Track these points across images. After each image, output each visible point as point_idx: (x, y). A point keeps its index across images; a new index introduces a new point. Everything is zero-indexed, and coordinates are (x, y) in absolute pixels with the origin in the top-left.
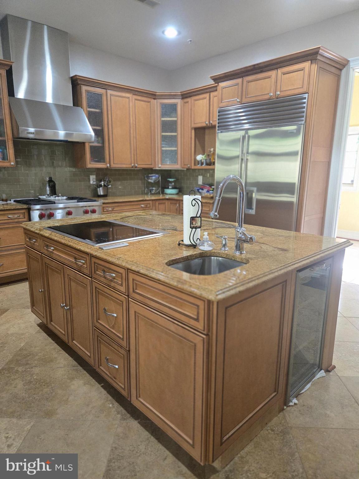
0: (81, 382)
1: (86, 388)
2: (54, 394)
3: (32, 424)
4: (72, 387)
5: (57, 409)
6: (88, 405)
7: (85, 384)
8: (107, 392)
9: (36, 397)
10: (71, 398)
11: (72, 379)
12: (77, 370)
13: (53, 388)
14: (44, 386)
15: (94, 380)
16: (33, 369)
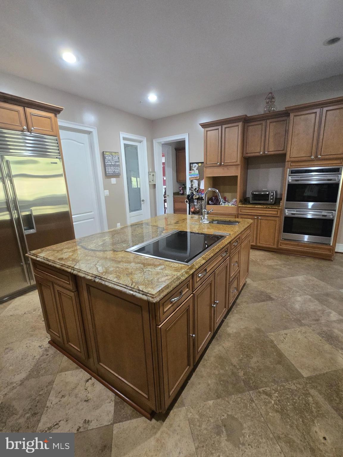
0: (228, 329)
1: (232, 325)
2: (246, 337)
3: (269, 334)
4: (235, 331)
5: (254, 329)
6: (241, 319)
7: (229, 326)
8: (228, 315)
9: (255, 343)
10: (242, 327)
11: (229, 335)
12: (220, 336)
13: (242, 339)
14: (244, 345)
15: (223, 324)
16: (235, 364)
